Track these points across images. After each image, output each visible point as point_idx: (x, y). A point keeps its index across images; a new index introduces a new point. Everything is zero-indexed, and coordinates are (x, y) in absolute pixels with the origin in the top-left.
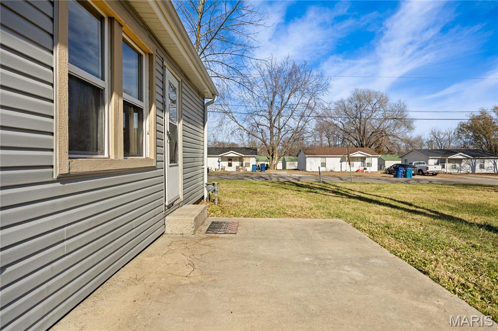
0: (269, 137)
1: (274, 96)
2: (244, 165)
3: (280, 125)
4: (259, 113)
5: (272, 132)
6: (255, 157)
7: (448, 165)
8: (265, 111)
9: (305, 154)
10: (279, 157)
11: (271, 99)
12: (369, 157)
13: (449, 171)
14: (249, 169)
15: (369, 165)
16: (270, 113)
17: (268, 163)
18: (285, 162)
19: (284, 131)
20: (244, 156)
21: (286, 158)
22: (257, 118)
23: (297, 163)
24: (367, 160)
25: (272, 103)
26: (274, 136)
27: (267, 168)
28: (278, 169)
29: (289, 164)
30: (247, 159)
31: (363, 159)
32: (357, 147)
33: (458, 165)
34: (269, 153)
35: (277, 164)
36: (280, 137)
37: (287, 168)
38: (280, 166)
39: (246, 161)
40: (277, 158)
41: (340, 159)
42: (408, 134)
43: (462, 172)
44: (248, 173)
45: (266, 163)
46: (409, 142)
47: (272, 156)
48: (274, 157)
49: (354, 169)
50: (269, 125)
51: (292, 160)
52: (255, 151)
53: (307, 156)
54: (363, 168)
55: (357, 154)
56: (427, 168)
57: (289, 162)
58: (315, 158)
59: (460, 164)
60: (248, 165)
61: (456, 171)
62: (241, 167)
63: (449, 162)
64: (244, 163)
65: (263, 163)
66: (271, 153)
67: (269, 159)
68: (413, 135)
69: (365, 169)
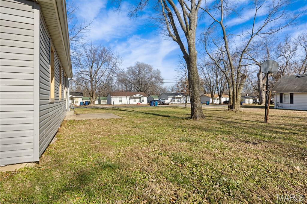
0: (90, 86)
1: (93, 64)
2: (75, 102)
3: (97, 79)
4: (84, 72)
5: (91, 84)
6: (81, 97)
7: (176, 100)
8: (88, 72)
9: (111, 95)
10: (96, 97)
11: (91, 65)
12: (142, 97)
13: (176, 103)
14: (78, 104)
15: (143, 101)
16: (90, 73)
17: (90, 101)
18: (100, 100)
19: (99, 83)
20: (74, 97)
21: (101, 98)
22: (82, 75)
23: (107, 100)
24: (142, 99)
25: (91, 68)
26: (93, 86)
27: (89, 103)
28: (95, 104)
29: (103, 101)
30: (76, 98)
31: (140, 98)
32: (139, 92)
33: (180, 100)
34: (90, 95)
35: (95, 101)
36: (97, 86)
37: (101, 103)
38: (97, 102)
39: (75, 100)
40: (95, 98)
41: (129, 98)
42: (161, 86)
43: (181, 103)
44: (78, 106)
45: (88, 101)
46: (161, 89)
47: (92, 97)
48: (93, 97)
49: (135, 103)
50: (90, 80)
51: (105, 99)
52: (81, 94)
53: (112, 96)
54: (140, 102)
55: (137, 96)
56: (165, 102)
57: (103, 100)
58: (116, 98)
59: (181, 99)
60: (77, 102)
61: (179, 103)
62: (73, 104)
63: (176, 99)
64: (75, 101)
65: (86, 101)
66: (91, 95)
67: (90, 98)
68: (163, 86)
69: (141, 103)
